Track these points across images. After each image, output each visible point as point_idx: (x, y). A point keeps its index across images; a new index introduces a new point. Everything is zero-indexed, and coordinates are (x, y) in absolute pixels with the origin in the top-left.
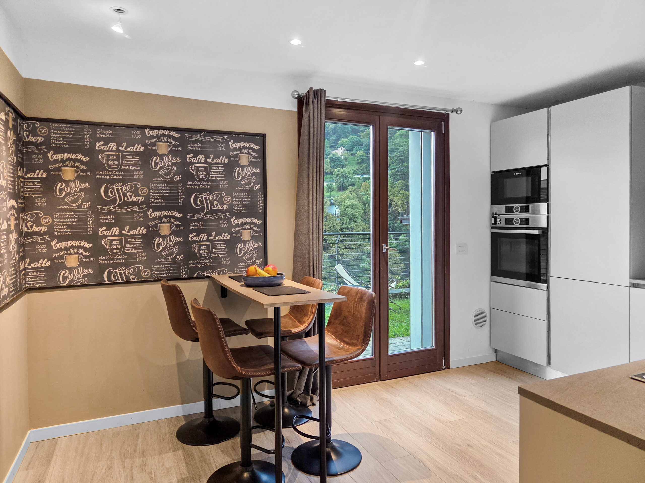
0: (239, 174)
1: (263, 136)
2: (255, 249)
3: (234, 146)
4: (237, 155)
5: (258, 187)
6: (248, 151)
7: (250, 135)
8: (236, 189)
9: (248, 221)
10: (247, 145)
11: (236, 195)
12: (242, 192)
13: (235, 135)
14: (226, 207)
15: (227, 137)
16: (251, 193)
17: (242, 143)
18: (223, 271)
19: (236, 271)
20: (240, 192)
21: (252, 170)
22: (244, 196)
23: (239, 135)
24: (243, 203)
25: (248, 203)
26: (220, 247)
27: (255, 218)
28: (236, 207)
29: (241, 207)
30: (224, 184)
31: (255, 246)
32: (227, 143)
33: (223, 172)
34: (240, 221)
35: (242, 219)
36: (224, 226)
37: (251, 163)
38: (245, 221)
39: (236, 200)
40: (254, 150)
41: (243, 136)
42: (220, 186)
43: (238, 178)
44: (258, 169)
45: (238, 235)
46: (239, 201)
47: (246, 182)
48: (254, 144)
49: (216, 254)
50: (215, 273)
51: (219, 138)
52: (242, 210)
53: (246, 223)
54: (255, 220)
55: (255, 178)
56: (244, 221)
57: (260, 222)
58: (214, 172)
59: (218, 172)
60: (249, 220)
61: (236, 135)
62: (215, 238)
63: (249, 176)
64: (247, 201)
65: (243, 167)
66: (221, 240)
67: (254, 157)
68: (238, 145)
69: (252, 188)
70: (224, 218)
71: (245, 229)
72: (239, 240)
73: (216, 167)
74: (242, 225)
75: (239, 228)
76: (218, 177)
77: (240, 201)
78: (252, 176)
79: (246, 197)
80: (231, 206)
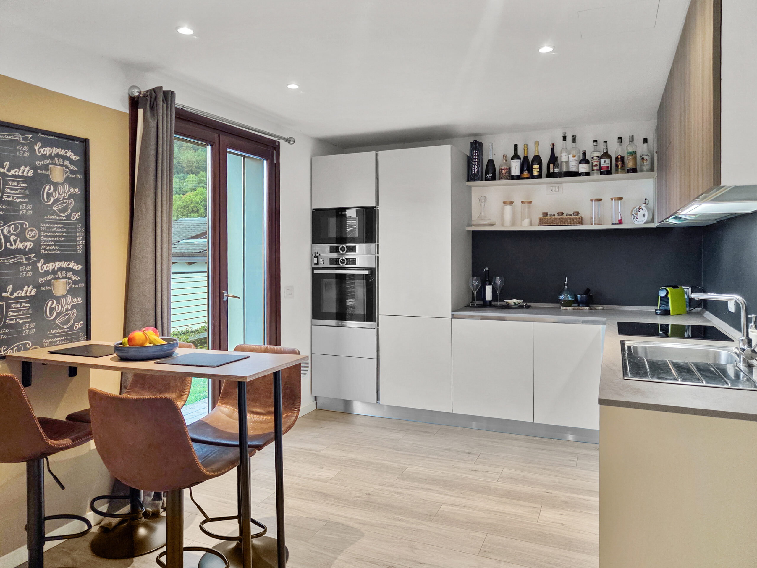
0: (49, 195)
1: (85, 142)
2: (74, 307)
3: (42, 152)
4: (47, 165)
5: (76, 216)
6: (63, 162)
7: (67, 139)
8: (45, 217)
9: (62, 266)
10: (62, 152)
11: (44, 227)
12: (54, 223)
13: (43, 136)
14: (29, 245)
15: (31, 136)
16: (67, 224)
17: (54, 149)
18: (24, 345)
19: (45, 343)
20: (51, 223)
21: (69, 190)
22: (57, 229)
23: (50, 135)
24: (56, 239)
25: (63, 239)
26: (20, 307)
27: (73, 261)
28: (45, 245)
29: (52, 245)
30: (26, 210)
31: (72, 303)
32: (31, 146)
33: (25, 190)
34: (50, 266)
35: (54, 263)
36: (26, 274)
37: (68, 180)
38: (59, 267)
39: (46, 234)
40: (72, 162)
41: (56, 138)
42: (21, 212)
43: (49, 202)
44: (77, 190)
45: (48, 288)
46: (49, 236)
47: (60, 207)
48: (71, 152)
49: (13, 319)
50: (12, 349)
51: (19, 137)
52: (54, 250)
53: (61, 269)
54: (73, 265)
55: (73, 203)
56: (57, 266)
57: (80, 267)
58: (11, 189)
59: (17, 190)
60: (64, 265)
61: (45, 134)
62: (12, 294)
63: (64, 199)
64: (61, 237)
65: (56, 185)
66: (22, 297)
67: (72, 172)
68: (47, 151)
69: (68, 217)
70: (26, 262)
71: (58, 278)
72: (50, 295)
73: (14, 181)
74: (54, 272)
75: (49, 277)
76: (18, 197)
77: (52, 236)
78: (68, 199)
79: (60, 230)
80: (37, 243)
